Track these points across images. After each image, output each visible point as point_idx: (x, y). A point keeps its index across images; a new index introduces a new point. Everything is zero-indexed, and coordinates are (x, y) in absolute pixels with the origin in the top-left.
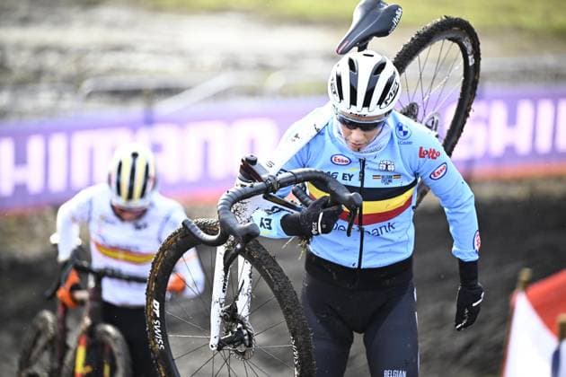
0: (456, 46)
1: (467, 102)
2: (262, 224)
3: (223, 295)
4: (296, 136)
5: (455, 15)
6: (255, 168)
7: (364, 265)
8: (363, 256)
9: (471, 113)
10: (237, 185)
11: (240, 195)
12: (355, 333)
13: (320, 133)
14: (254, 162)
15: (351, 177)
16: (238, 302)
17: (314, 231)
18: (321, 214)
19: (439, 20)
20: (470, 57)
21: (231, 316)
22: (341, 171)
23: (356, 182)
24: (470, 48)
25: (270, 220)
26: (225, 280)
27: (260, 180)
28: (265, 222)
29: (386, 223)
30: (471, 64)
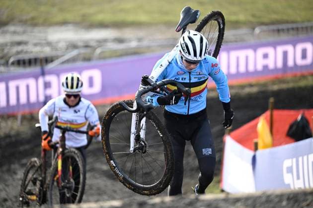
0: (216, 22)
1: (220, 42)
2: (149, 101)
3: (136, 131)
4: (161, 65)
5: (216, 10)
6: (148, 80)
7: (190, 113)
8: (190, 110)
9: (222, 46)
10: (141, 87)
11: (143, 92)
12: (186, 141)
13: (170, 63)
14: (148, 78)
15: (185, 79)
16: (140, 133)
17: (171, 104)
18: (174, 97)
19: (210, 13)
20: (221, 25)
21: (138, 138)
22: (181, 77)
23: (187, 81)
24: (221, 22)
25: (152, 100)
26: (136, 125)
27: (151, 85)
28: (150, 100)
29: (199, 95)
30: (221, 27)
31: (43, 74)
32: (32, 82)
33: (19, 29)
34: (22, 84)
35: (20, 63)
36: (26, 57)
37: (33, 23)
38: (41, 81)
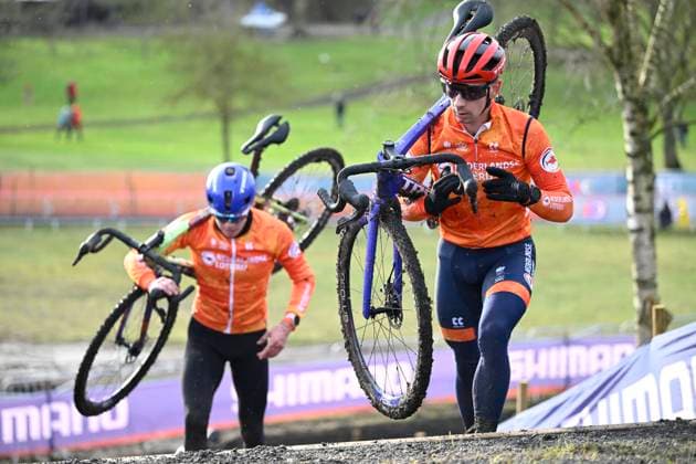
31: (49, 401)
32: (33, 411)
33: (15, 347)
34: (20, 413)
35: (18, 388)
36: (25, 382)
37: (36, 341)
38: (46, 410)
